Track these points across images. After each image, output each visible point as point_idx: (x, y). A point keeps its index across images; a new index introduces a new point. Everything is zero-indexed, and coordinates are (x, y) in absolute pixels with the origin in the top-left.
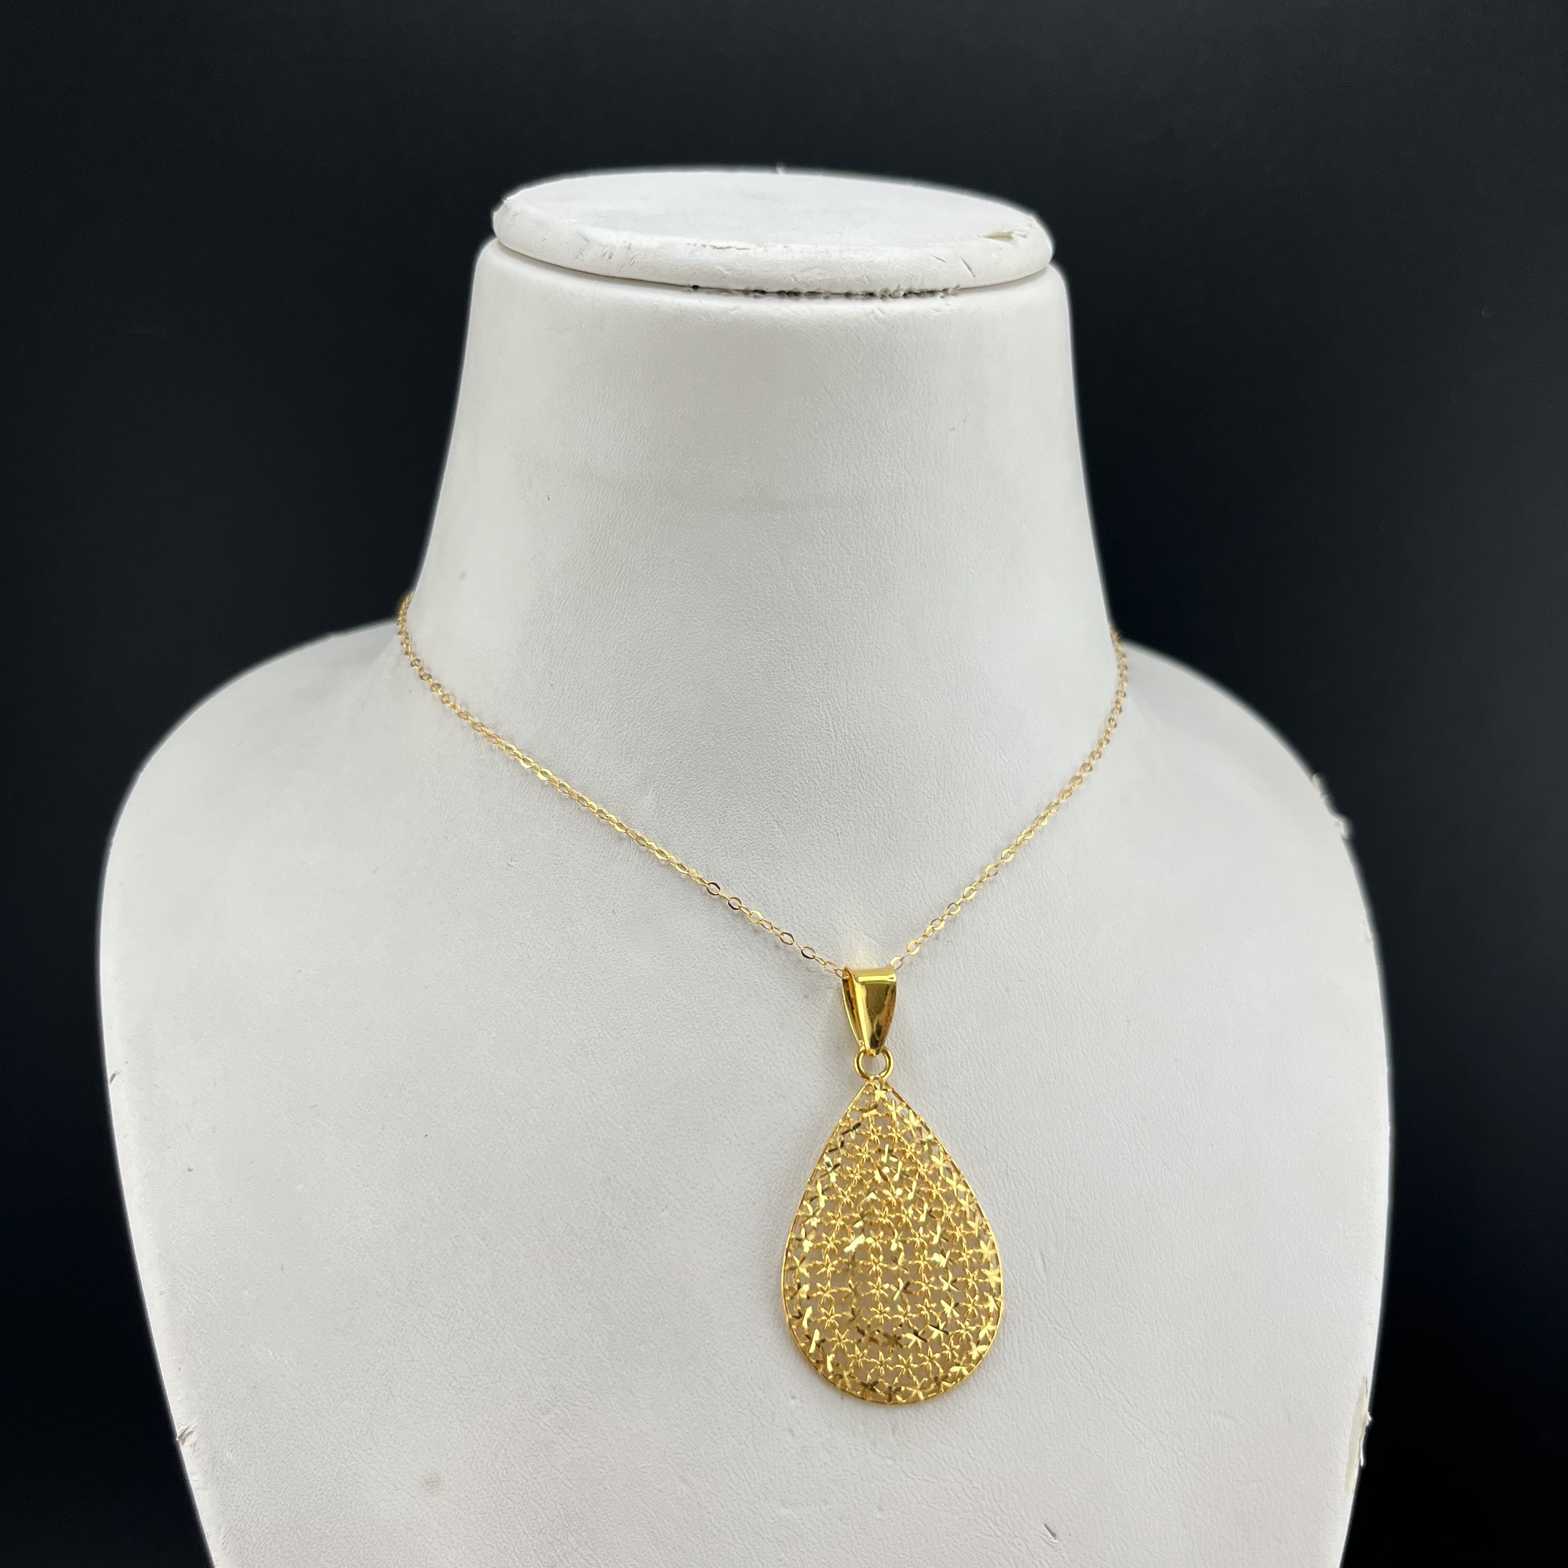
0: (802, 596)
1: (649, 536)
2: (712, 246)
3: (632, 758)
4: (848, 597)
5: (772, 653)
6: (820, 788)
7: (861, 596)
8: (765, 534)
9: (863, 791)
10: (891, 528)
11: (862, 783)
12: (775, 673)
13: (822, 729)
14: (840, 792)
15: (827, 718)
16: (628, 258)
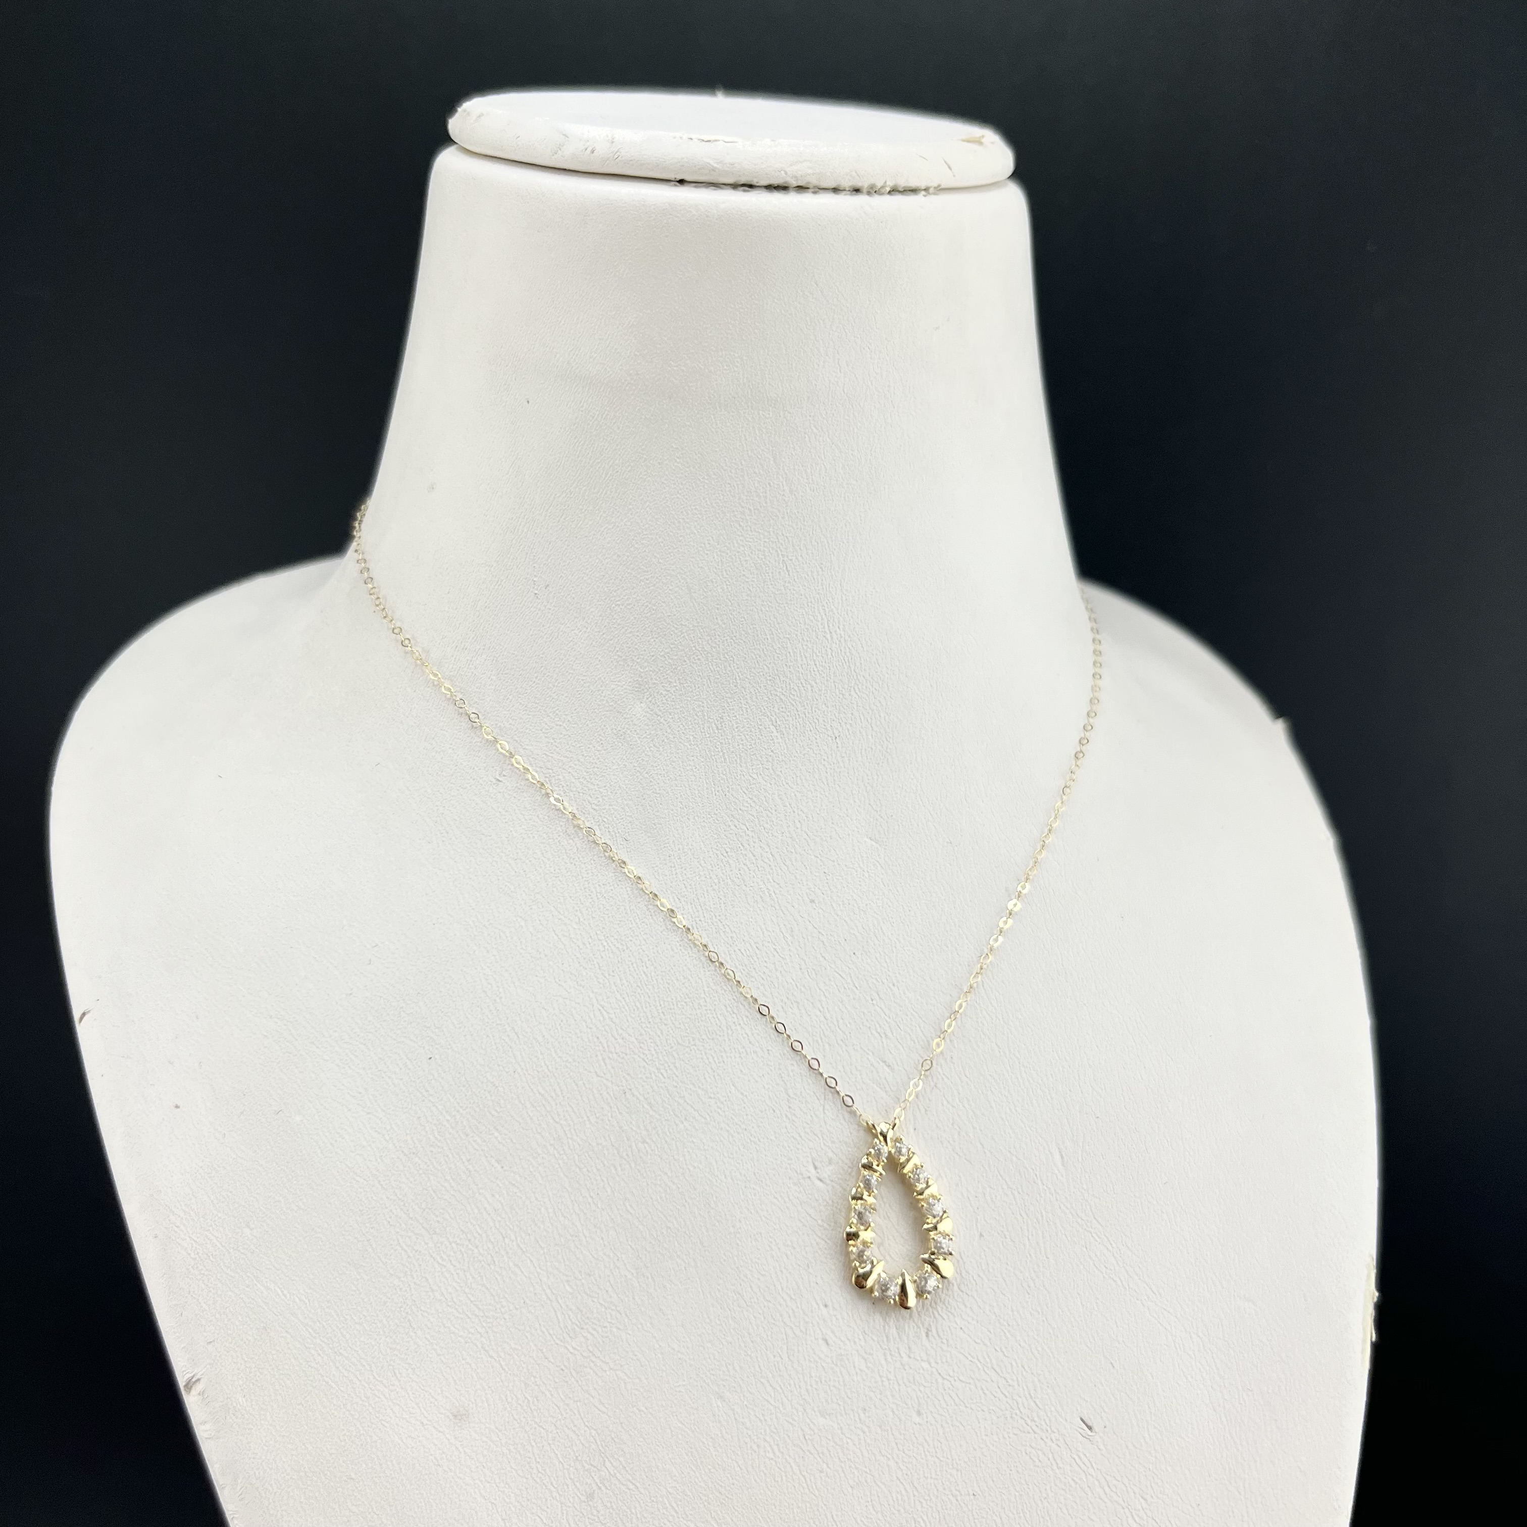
0: (795, 495)
2: (699, 140)
3: (624, 665)
4: (841, 496)
5: (767, 554)
6: (817, 691)
7: (853, 495)
8: (757, 432)
9: (859, 694)
10: (881, 427)
12: (770, 574)
13: (817, 630)
14: (837, 695)
15: (822, 619)
16: (613, 152)
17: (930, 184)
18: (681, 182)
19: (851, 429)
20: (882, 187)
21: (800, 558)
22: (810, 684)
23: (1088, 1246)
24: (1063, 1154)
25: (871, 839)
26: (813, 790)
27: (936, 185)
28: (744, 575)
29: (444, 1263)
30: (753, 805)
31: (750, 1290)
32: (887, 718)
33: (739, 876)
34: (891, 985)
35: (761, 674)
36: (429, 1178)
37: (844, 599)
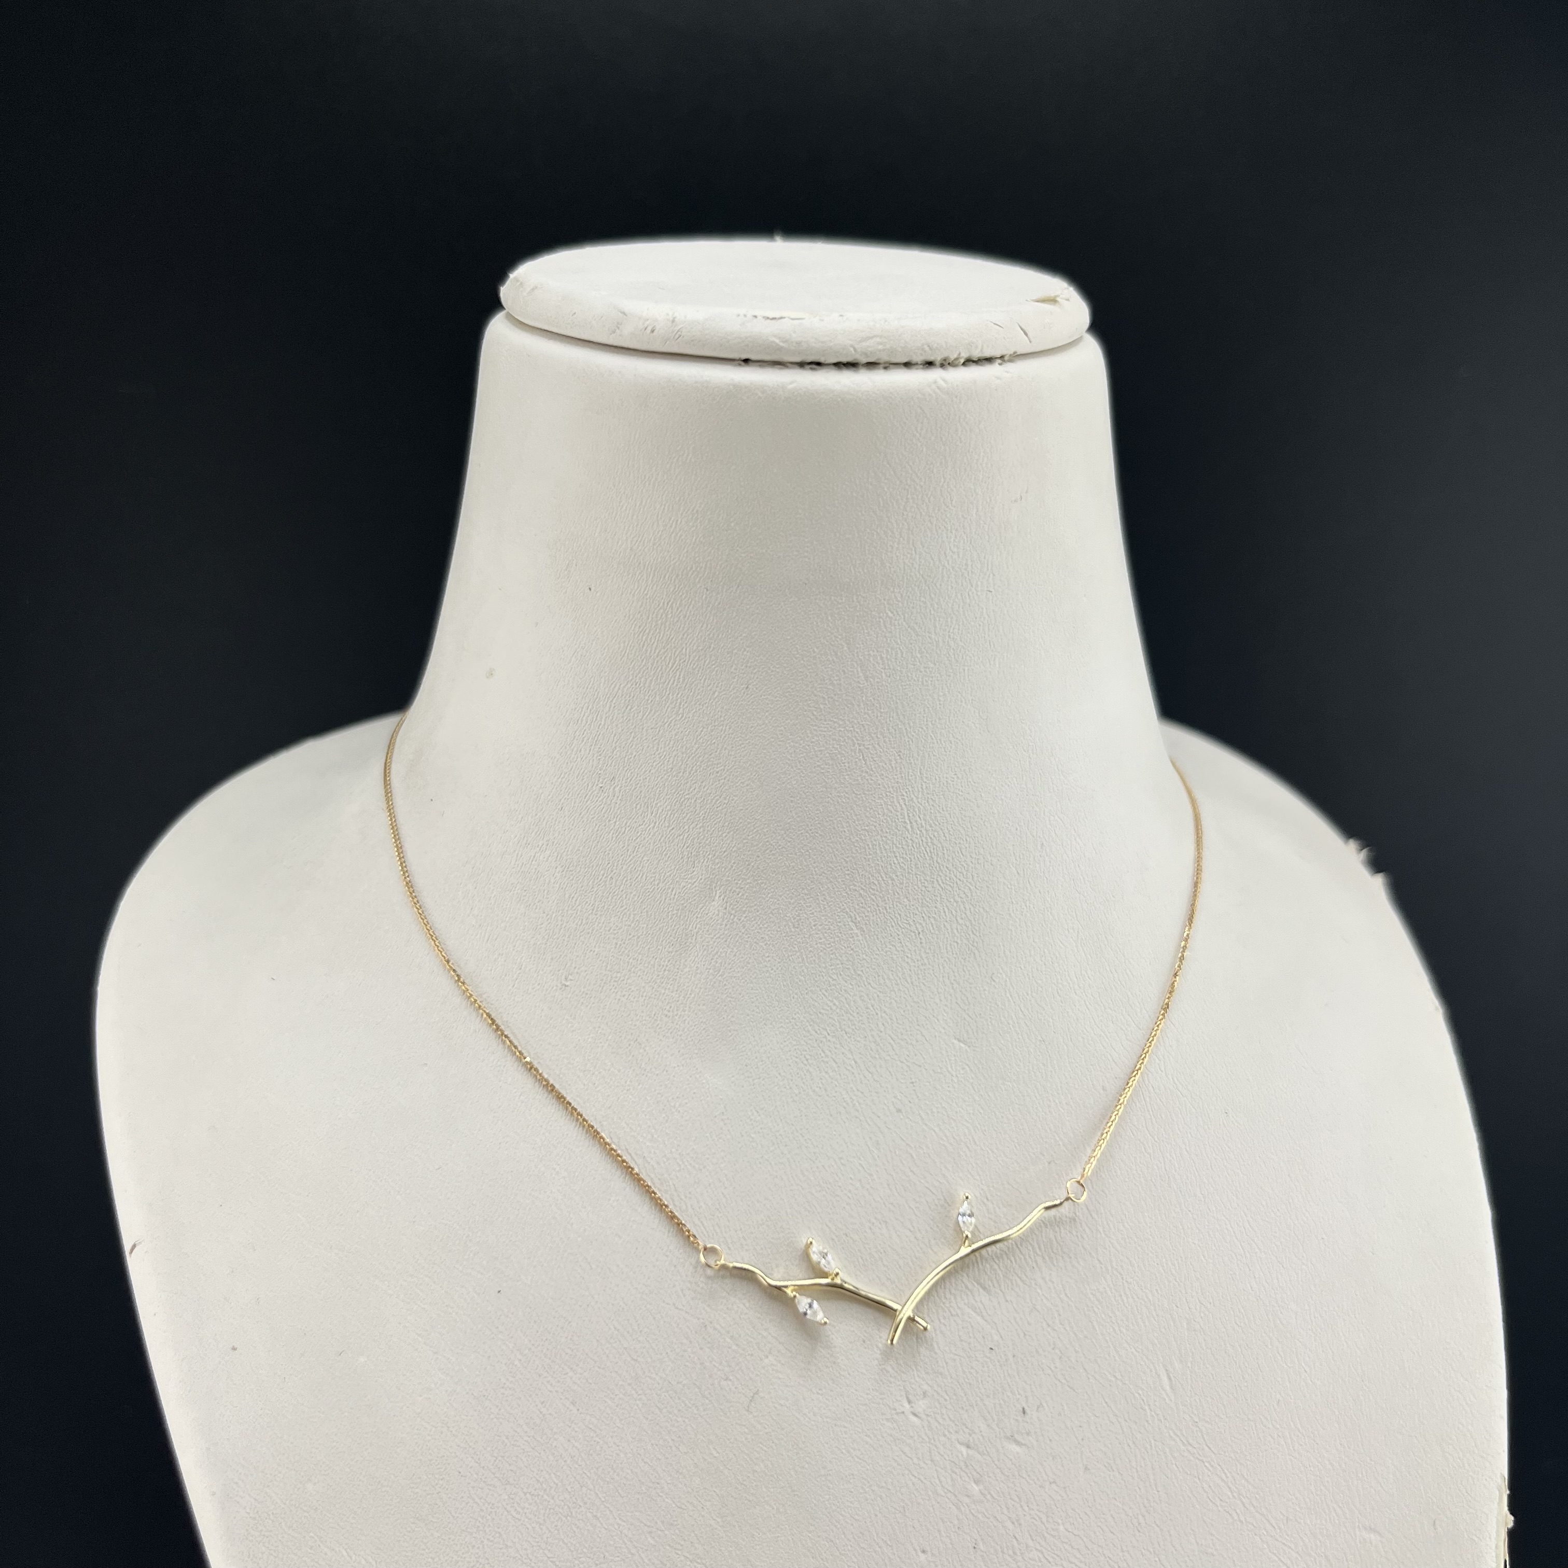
0: (870, 682)
1: (705, 625)
2: (764, 317)
3: (694, 862)
4: (918, 681)
5: (842, 744)
6: (898, 885)
7: (931, 679)
8: (830, 618)
9: (942, 885)
10: (959, 607)
11: (941, 876)
12: (846, 764)
13: (897, 821)
14: (919, 888)
15: (902, 809)
16: (673, 332)
17: (1004, 353)
18: (746, 361)
19: (928, 611)
20: (957, 359)
21: (876, 746)
22: (890, 877)
23: (1200, 1477)
24: (1171, 1375)
25: (959, 1040)
26: (896, 990)
27: (1012, 353)
28: (819, 766)
29: (517, 1516)
30: (834, 1008)
31: (843, 1536)
32: (972, 909)
33: (821, 1086)
34: (985, 1200)
35: (839, 868)
36: (501, 1423)
37: (924, 787)
